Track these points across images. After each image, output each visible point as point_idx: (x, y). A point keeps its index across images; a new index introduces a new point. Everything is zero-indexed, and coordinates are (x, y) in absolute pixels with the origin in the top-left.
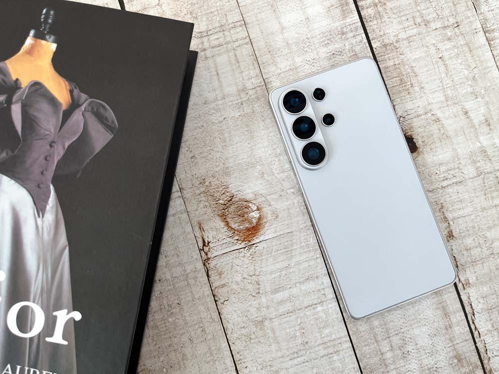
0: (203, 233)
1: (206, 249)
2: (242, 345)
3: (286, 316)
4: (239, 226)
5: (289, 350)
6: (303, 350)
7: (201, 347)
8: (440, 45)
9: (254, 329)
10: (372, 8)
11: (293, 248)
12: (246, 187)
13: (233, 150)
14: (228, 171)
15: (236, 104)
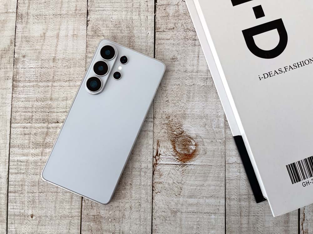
0: (159, 147)
1: (157, 157)
2: (160, 222)
3: (191, 214)
4: (181, 151)
7: (135, 214)
9: (170, 214)
11: (209, 175)
12: (193, 129)
13: (192, 104)
14: (185, 116)
15: (203, 78)
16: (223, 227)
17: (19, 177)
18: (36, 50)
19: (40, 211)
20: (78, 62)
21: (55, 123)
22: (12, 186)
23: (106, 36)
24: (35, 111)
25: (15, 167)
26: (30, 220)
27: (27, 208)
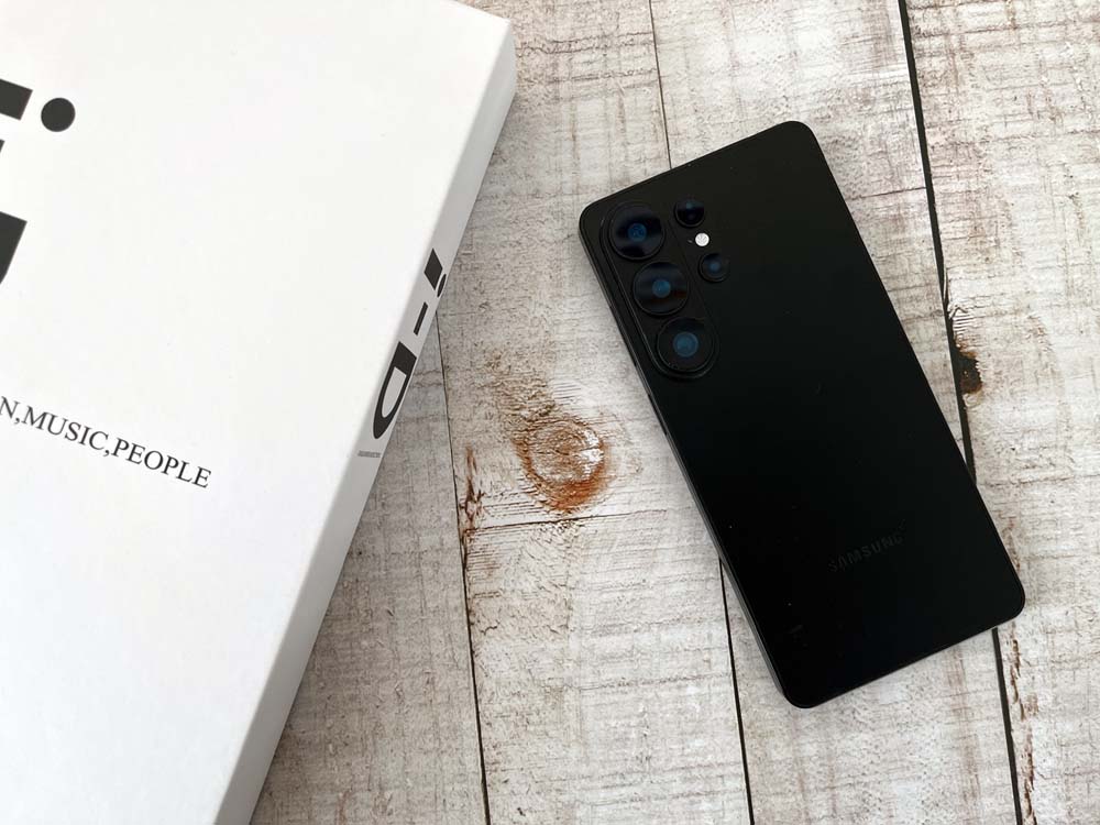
0: (474, 472)
1: (472, 507)
2: (508, 732)
3: (614, 690)
4: (552, 473)
5: (607, 765)
6: (638, 772)
7: (417, 716)
8: (1075, 170)
9: (539, 703)
10: (942, 58)
11: (660, 546)
12: (584, 392)
13: (572, 306)
14: (553, 350)
16: (730, 723)
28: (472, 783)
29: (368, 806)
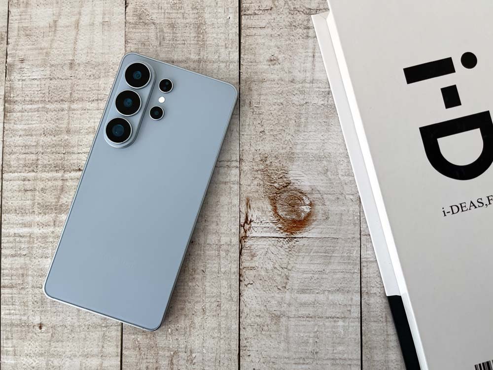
0: (249, 210)
1: (247, 226)
2: (252, 333)
3: (304, 319)
4: (286, 215)
5: (297, 354)
6: (311, 358)
7: (211, 321)
9: (269, 321)
11: (333, 255)
12: (305, 178)
13: (304, 137)
14: (293, 156)
15: (323, 92)
16: (357, 341)
17: (17, 262)
18: (41, 49)
19: (53, 318)
20: (112, 68)
21: (76, 170)
22: (7, 277)
23: (158, 24)
24: (42, 151)
25: (11, 245)
26: (37, 332)
27: (32, 313)
28: (234, 355)
29: (184, 359)
